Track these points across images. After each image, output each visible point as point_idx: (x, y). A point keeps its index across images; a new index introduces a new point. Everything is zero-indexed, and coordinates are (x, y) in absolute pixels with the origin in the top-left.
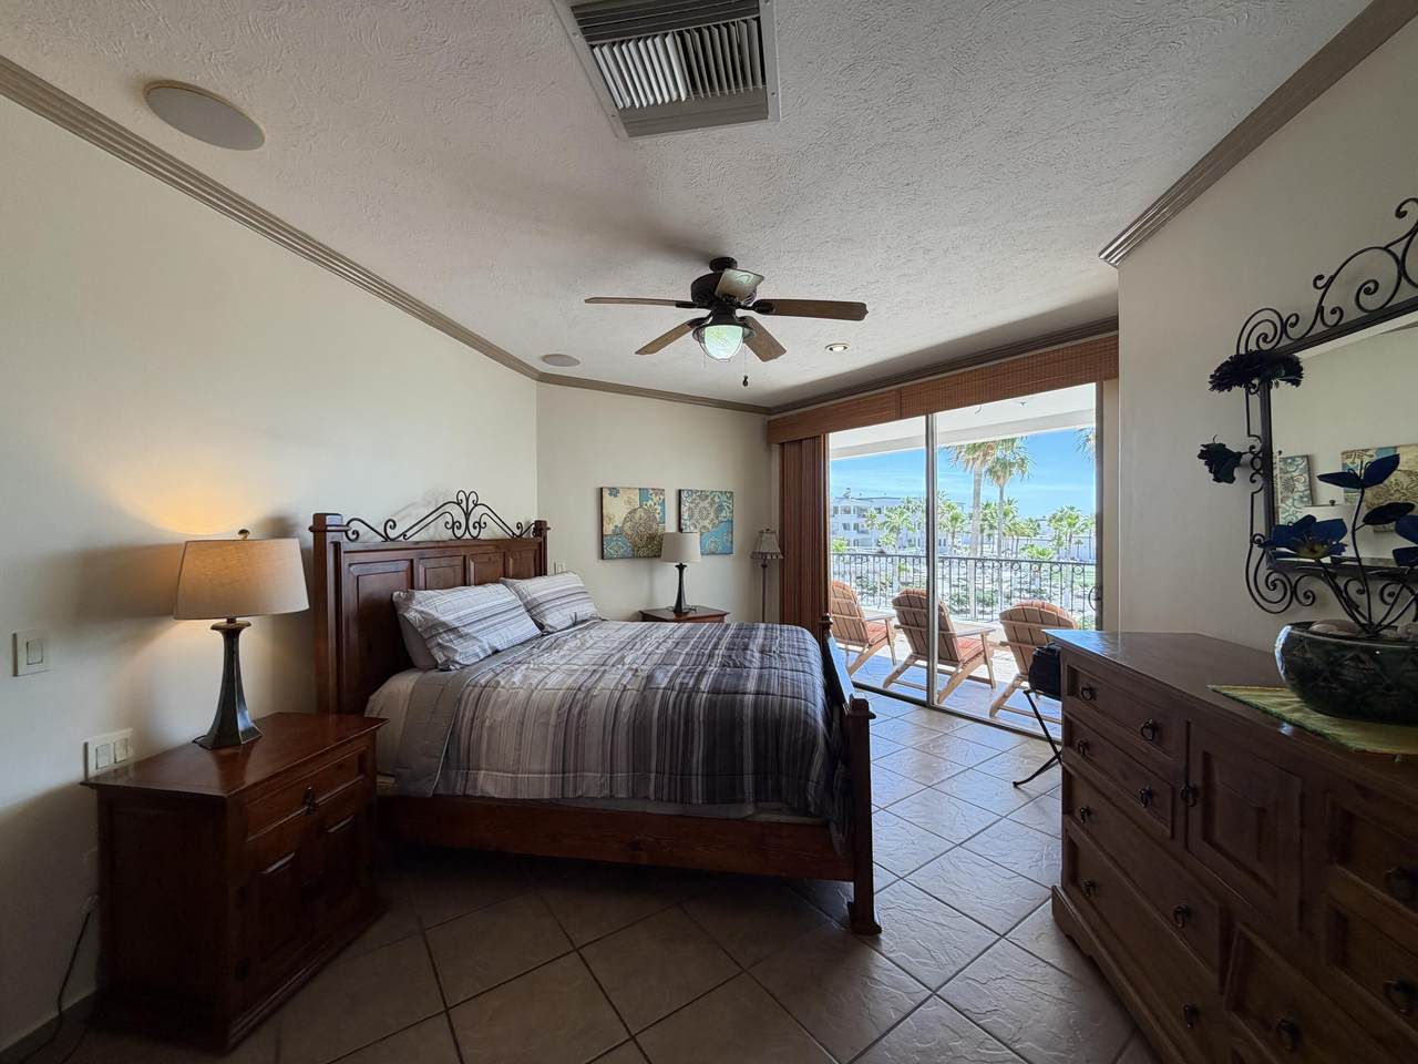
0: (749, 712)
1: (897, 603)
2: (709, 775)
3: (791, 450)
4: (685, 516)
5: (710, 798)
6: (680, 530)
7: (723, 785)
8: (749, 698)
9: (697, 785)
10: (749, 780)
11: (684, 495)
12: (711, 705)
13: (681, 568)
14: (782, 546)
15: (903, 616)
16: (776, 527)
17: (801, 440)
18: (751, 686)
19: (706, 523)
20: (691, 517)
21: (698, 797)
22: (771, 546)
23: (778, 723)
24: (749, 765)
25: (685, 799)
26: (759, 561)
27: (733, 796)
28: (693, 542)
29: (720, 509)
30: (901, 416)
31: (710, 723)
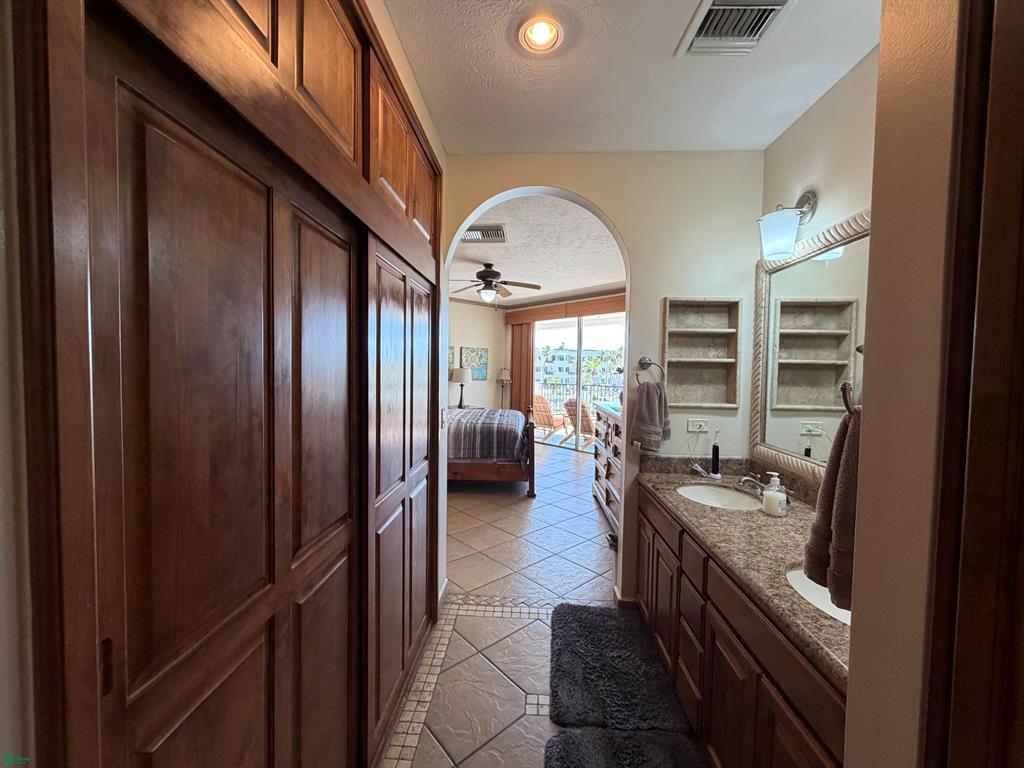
0: (495, 429)
1: (566, 405)
2: (482, 449)
3: (517, 329)
4: (464, 360)
5: (482, 457)
6: (461, 367)
7: (487, 452)
8: (496, 426)
9: (478, 452)
10: (495, 450)
11: (463, 350)
12: (482, 428)
13: (462, 386)
14: (512, 377)
15: (569, 411)
16: (509, 367)
17: (521, 325)
18: (496, 422)
19: (474, 364)
20: (467, 361)
21: (478, 456)
22: (506, 376)
23: (505, 432)
24: (495, 445)
25: (474, 457)
26: (501, 384)
27: (489, 455)
28: (468, 374)
29: (481, 357)
30: (567, 316)
31: (482, 432)
